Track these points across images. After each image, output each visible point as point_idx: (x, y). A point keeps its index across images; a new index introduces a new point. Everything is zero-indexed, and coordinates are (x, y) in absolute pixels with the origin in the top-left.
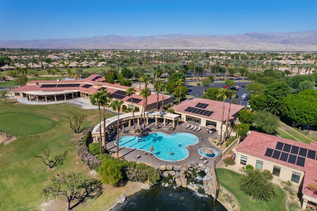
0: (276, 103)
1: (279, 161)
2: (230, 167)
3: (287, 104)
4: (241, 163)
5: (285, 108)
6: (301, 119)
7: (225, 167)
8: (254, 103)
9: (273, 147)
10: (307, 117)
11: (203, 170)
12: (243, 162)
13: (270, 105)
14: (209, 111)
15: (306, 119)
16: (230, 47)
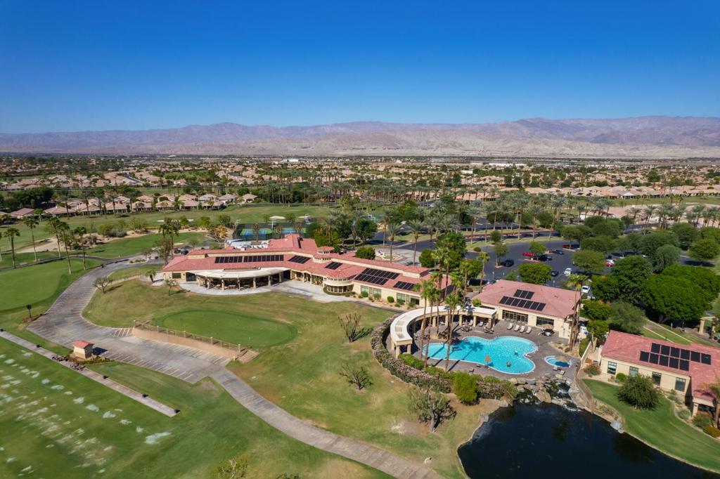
0: (633, 288)
1: (658, 365)
2: (595, 378)
3: (650, 290)
4: (609, 372)
5: (648, 295)
6: (673, 311)
7: (590, 378)
8: (600, 288)
9: (648, 349)
10: (681, 308)
11: (563, 382)
12: (612, 371)
13: (624, 290)
14: (538, 303)
15: (679, 312)
16: (490, 151)
